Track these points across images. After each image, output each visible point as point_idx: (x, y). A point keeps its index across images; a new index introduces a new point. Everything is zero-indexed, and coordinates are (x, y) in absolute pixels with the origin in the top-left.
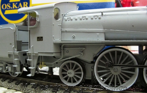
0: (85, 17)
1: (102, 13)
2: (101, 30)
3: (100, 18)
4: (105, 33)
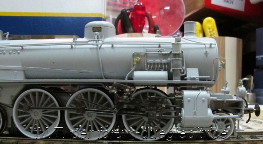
0: (3, 51)
1: (22, 47)
2: (20, 67)
3: (19, 53)
4: (24, 71)
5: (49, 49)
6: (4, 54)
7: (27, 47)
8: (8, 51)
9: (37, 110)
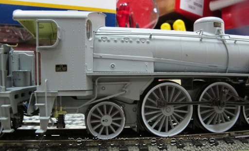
5: (180, 41)
6: (131, 42)
7: (156, 37)
8: (135, 39)
9: (169, 106)
